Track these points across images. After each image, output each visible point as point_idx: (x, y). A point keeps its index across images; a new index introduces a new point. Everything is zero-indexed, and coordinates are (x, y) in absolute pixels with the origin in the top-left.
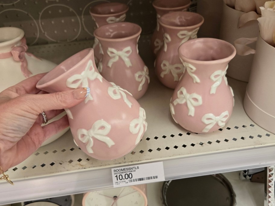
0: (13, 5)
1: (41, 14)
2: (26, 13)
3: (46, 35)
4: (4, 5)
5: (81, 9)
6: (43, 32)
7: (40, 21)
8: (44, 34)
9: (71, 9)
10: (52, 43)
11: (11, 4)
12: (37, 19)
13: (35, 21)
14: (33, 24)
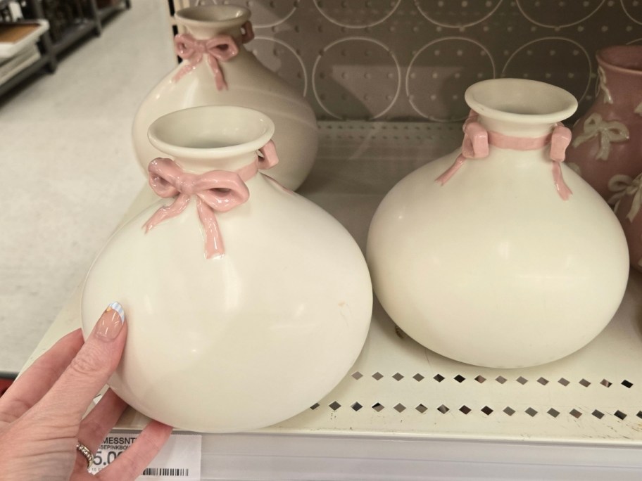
0: (366, 29)
1: (416, 54)
2: (387, 49)
3: (411, 101)
4: (348, 27)
5: (506, 53)
6: (408, 94)
7: (409, 69)
8: (408, 98)
9: (485, 51)
10: (418, 119)
11: (364, 27)
12: (404, 64)
13: (399, 68)
14: (391, 75)
